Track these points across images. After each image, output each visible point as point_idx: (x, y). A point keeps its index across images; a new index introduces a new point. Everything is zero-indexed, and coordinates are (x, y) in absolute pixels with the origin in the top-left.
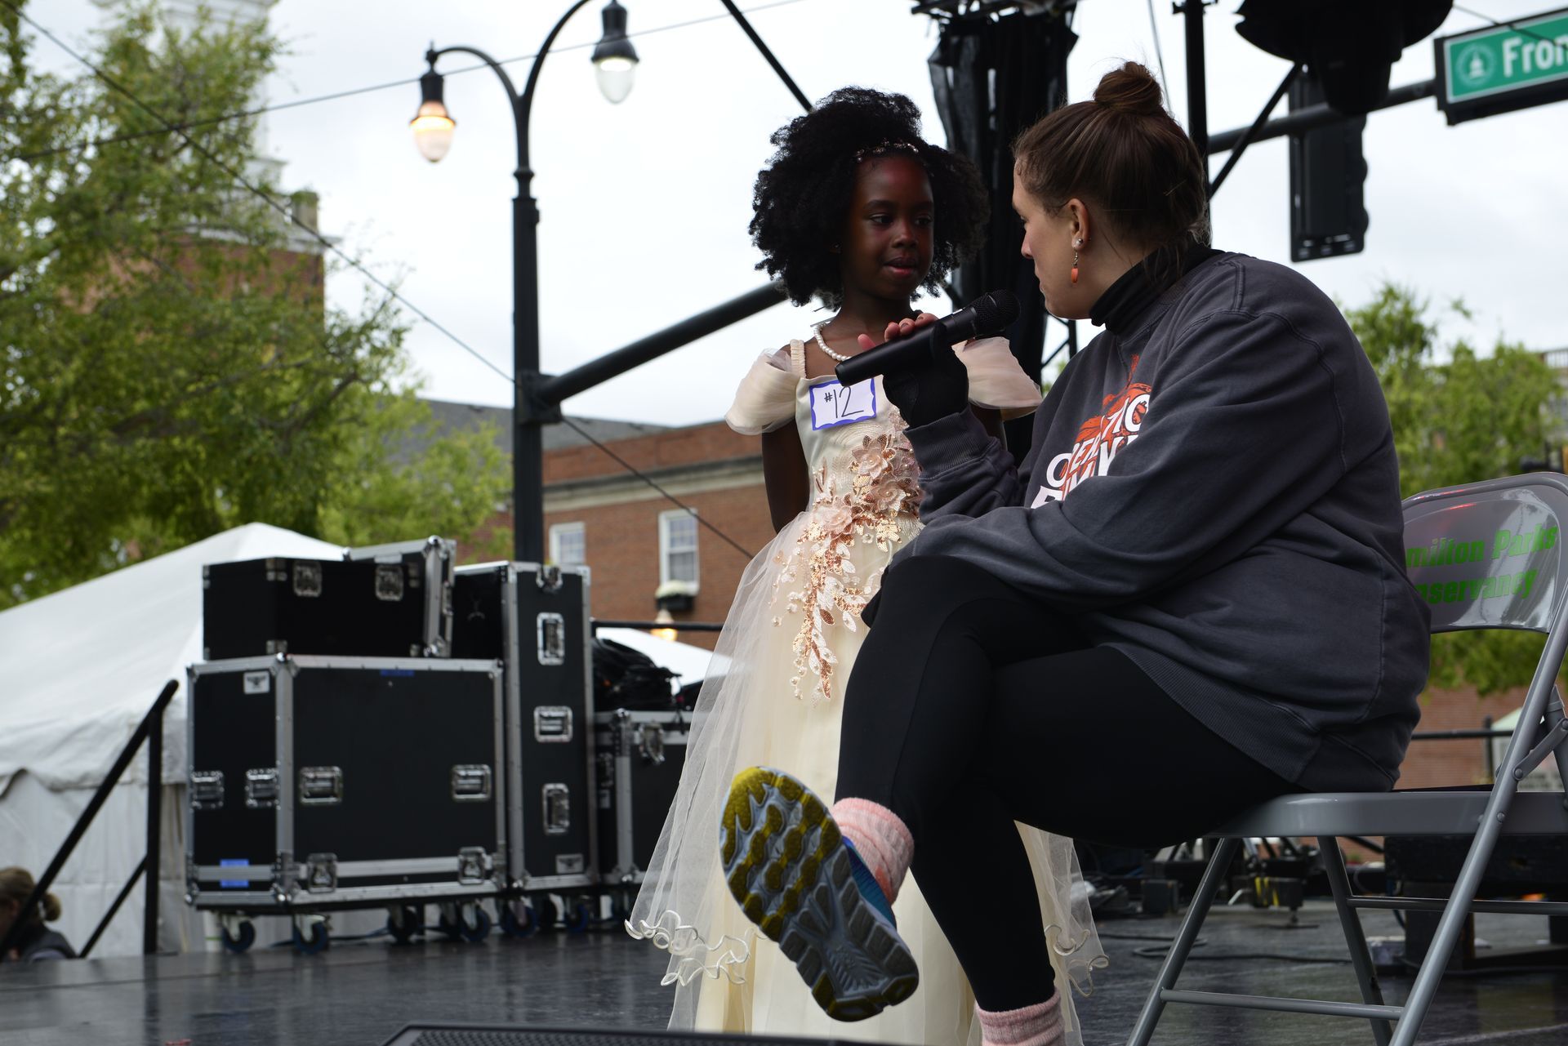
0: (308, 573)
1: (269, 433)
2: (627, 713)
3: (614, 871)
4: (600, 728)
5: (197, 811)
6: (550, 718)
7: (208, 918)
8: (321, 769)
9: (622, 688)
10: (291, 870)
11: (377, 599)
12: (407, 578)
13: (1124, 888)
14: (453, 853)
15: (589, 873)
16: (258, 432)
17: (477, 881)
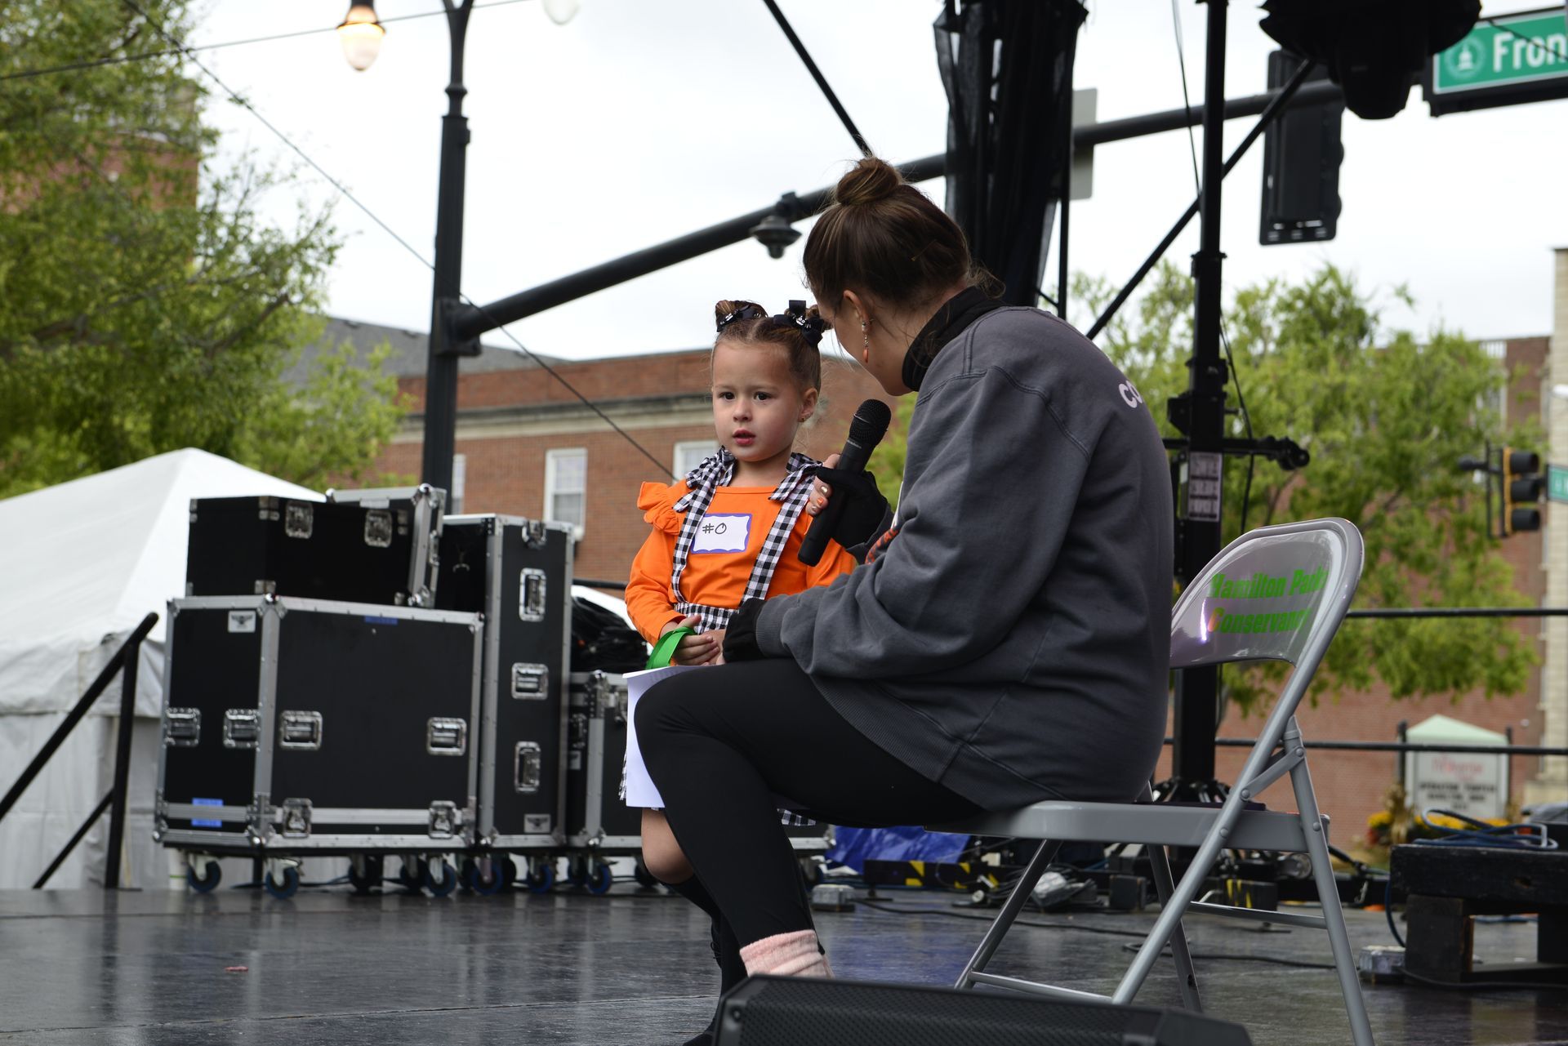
0: (300, 513)
1: (198, 351)
2: (604, 675)
3: (581, 833)
4: (575, 688)
5: (170, 748)
6: (527, 675)
7: (173, 855)
8: (302, 713)
9: (598, 649)
10: (266, 813)
11: (365, 544)
12: (395, 525)
13: (1093, 882)
14: (426, 806)
15: (555, 833)
16: (186, 349)
17: (447, 836)
